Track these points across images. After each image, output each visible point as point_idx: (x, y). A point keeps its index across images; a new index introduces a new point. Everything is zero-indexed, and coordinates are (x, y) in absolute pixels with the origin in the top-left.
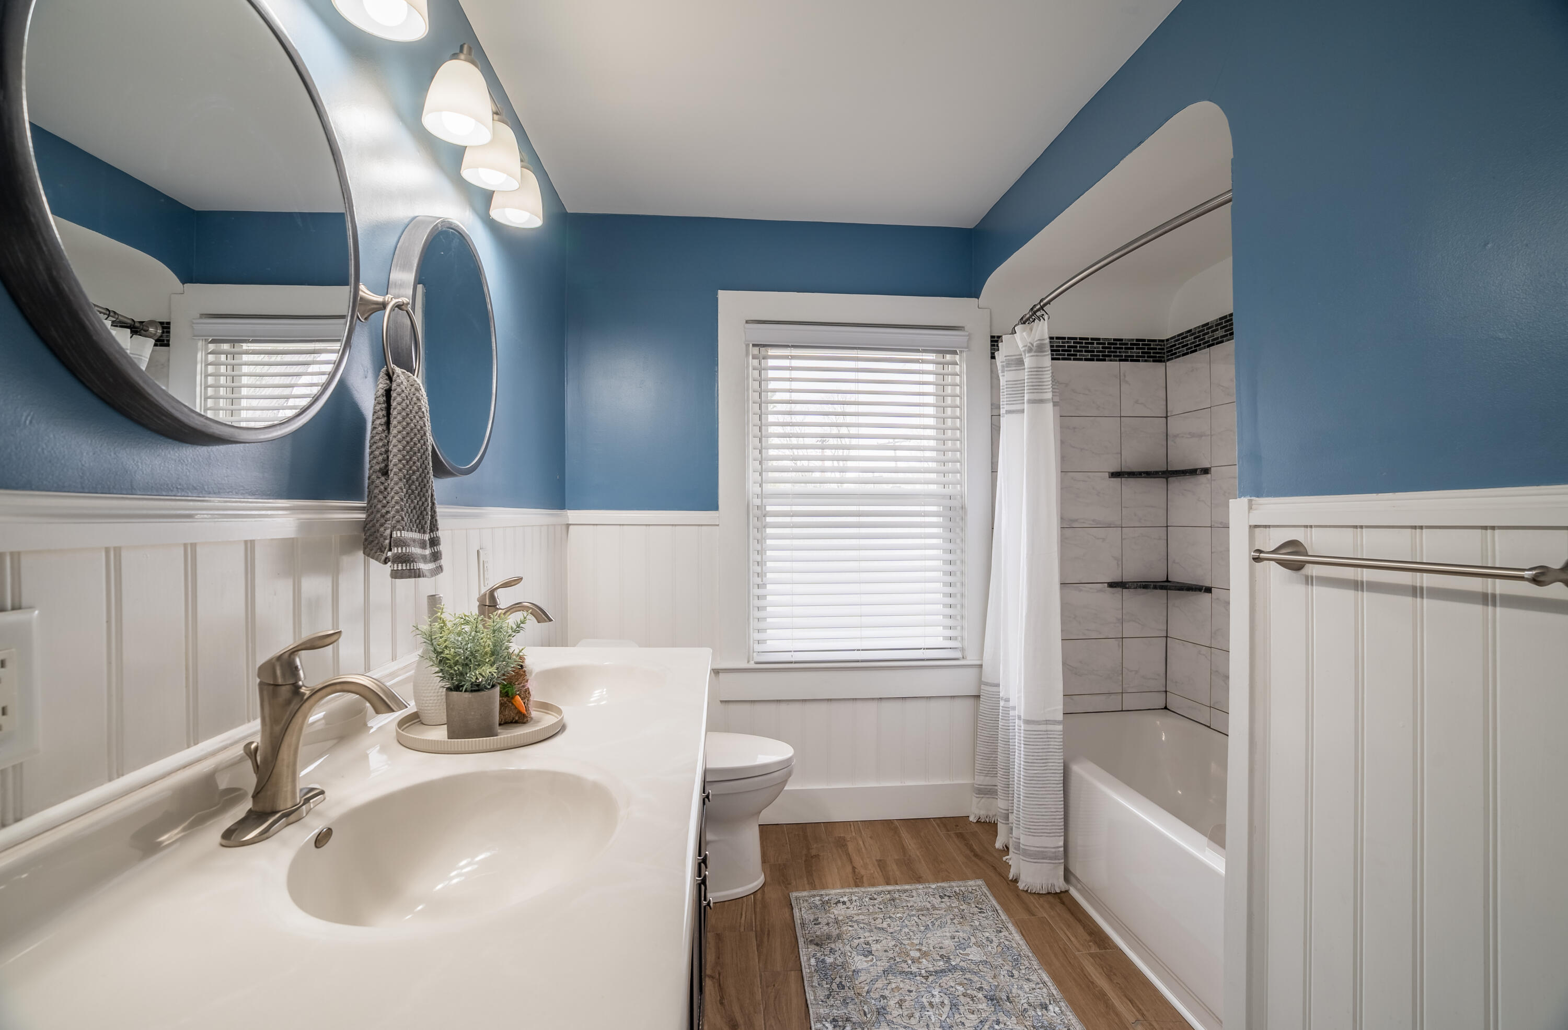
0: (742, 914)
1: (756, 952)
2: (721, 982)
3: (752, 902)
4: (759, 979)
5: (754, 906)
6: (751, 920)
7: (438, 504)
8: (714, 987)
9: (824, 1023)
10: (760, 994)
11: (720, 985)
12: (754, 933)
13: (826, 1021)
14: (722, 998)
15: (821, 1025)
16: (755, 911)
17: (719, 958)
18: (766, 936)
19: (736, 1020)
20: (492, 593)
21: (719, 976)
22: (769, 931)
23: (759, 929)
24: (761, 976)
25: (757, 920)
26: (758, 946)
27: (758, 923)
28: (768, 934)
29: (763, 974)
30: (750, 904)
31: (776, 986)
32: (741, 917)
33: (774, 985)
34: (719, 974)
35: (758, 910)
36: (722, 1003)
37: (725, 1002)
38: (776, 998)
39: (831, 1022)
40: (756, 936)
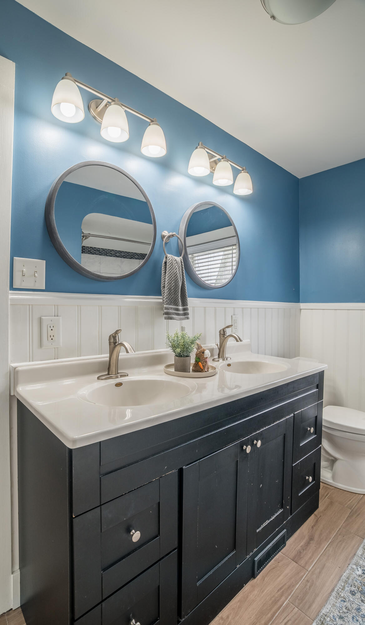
0: (350, 500)
1: (346, 518)
2: (319, 520)
3: (360, 498)
4: (338, 529)
5: (360, 500)
6: (354, 505)
7: (188, 297)
8: (314, 520)
9: (358, 568)
10: (334, 536)
11: (317, 521)
12: (351, 510)
13: (360, 568)
14: (314, 525)
15: (356, 568)
16: (359, 502)
17: (325, 510)
18: (356, 515)
19: (314, 538)
20: (223, 330)
21: (319, 517)
22: (359, 514)
23: (354, 510)
24: (340, 529)
25: (357, 506)
26: (348, 516)
27: (356, 508)
28: (358, 515)
29: (342, 528)
30: (359, 498)
31: (344, 537)
32: (349, 501)
33: (344, 536)
34: (320, 516)
35: (360, 502)
36: (312, 527)
37: (315, 528)
38: (340, 541)
39: (363, 570)
40: (351, 512)
